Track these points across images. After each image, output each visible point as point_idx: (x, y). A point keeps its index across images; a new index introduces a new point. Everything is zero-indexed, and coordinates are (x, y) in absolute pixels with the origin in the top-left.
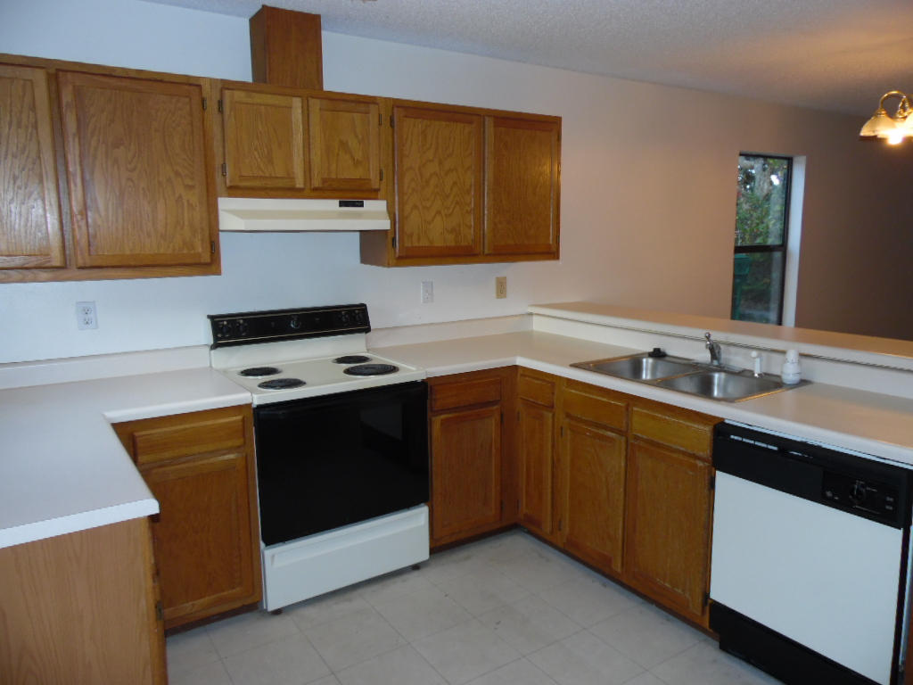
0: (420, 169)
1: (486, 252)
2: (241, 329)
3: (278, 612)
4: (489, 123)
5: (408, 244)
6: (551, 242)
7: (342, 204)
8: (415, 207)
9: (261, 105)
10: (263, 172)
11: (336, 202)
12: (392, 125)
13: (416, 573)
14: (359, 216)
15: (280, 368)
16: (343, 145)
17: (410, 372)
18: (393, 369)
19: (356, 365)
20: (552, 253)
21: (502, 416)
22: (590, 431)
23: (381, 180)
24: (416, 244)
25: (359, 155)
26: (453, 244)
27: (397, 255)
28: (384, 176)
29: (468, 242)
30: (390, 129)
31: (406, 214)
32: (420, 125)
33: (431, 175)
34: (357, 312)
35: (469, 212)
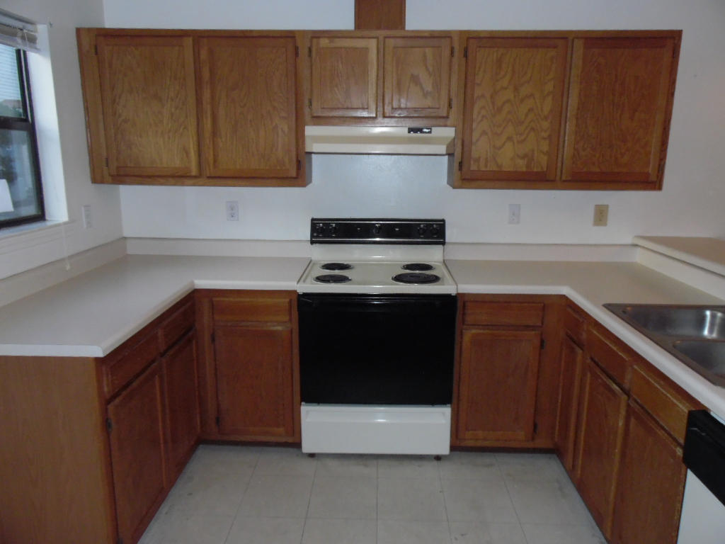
0: (492, 97)
1: (564, 178)
3: (312, 455)
4: (579, 45)
5: (474, 167)
6: (650, 171)
7: (410, 130)
8: (484, 133)
9: (341, 48)
10: (341, 104)
11: (405, 128)
12: (466, 56)
14: (428, 141)
16: (415, 80)
21: (542, 342)
23: (450, 106)
24: (483, 169)
25: (428, 87)
26: (524, 169)
27: (462, 178)
28: (454, 105)
29: (542, 168)
30: (465, 59)
31: (474, 139)
32: (495, 55)
33: (504, 103)
34: (435, 226)
35: (544, 138)
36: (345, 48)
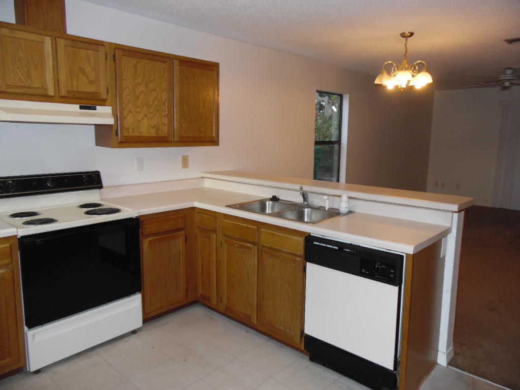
0: (133, 87)
1: (176, 140)
2: (10, 187)
4: (176, 63)
5: (126, 134)
6: (214, 135)
7: (81, 108)
8: (130, 111)
9: (21, 39)
10: (23, 82)
11: (78, 106)
12: (114, 60)
13: (134, 336)
14: (94, 115)
15: (39, 212)
16: (82, 70)
17: (128, 212)
18: (117, 211)
19: (92, 208)
20: (214, 141)
21: (186, 237)
22: (237, 244)
23: (108, 93)
24: (131, 134)
25: (92, 78)
26: (155, 135)
27: (119, 141)
28: (110, 92)
29: (164, 134)
30: (113, 62)
31: (124, 115)
32: (133, 61)
33: (140, 93)
34: (93, 176)
35: (165, 116)
36: (25, 40)
